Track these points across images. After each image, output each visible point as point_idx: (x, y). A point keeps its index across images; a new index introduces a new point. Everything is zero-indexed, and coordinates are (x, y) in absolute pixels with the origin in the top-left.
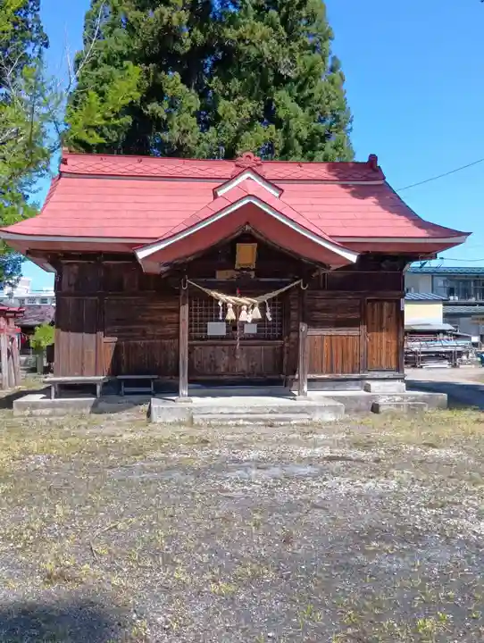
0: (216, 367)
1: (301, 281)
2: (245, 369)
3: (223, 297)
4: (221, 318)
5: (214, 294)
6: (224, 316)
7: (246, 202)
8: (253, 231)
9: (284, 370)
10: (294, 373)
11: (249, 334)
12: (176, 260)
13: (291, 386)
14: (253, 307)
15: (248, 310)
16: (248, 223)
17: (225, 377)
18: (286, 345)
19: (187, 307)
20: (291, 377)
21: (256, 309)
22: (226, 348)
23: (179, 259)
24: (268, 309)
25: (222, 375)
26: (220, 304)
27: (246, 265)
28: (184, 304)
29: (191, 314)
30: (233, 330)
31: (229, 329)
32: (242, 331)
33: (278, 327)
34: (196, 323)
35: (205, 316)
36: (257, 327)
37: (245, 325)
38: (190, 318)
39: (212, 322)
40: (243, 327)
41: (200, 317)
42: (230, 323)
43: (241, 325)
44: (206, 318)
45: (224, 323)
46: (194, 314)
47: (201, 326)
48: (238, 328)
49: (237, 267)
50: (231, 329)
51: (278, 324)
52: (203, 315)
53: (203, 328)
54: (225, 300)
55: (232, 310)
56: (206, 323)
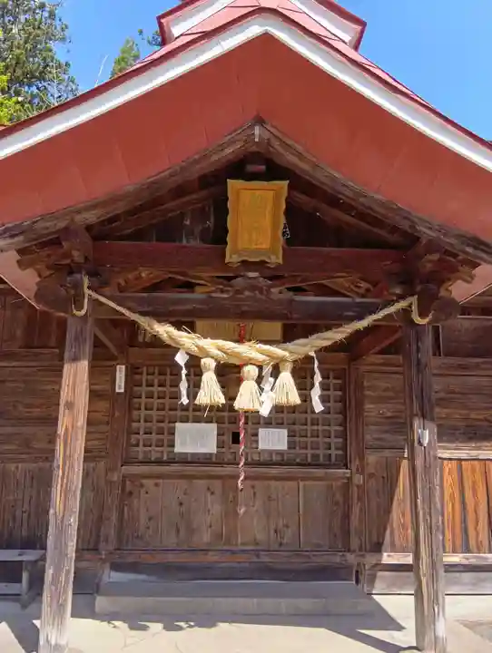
0: (191, 531)
1: (414, 299)
2: (260, 536)
3: (188, 341)
4: (185, 400)
5: (164, 331)
6: (193, 394)
7: (253, 30)
8: (276, 144)
9: (355, 543)
10: (378, 548)
11: (270, 452)
12: (43, 218)
13: (372, 580)
14: (276, 372)
15: (259, 380)
16: (260, 121)
17: (212, 557)
18: (358, 479)
19: (84, 365)
20: (370, 559)
21: (286, 377)
22: (217, 484)
23: (52, 216)
24: (318, 378)
25: (206, 551)
26: (181, 359)
27: (258, 251)
28: (75, 359)
29: (140, 404)
30: (233, 442)
31: (225, 438)
32: (254, 446)
33: (336, 437)
34: (148, 424)
35: (170, 410)
36: (288, 436)
37: (260, 430)
38: (135, 413)
39: (187, 422)
40: (256, 435)
41: (158, 410)
42: (226, 425)
43: (253, 431)
44: (172, 413)
45: (214, 426)
46: (146, 404)
47: (160, 432)
48: (242, 436)
49: (231, 257)
50: (228, 438)
51: (335, 431)
52: (167, 407)
53: (165, 437)
54: (196, 349)
55: (214, 377)
56: (172, 425)
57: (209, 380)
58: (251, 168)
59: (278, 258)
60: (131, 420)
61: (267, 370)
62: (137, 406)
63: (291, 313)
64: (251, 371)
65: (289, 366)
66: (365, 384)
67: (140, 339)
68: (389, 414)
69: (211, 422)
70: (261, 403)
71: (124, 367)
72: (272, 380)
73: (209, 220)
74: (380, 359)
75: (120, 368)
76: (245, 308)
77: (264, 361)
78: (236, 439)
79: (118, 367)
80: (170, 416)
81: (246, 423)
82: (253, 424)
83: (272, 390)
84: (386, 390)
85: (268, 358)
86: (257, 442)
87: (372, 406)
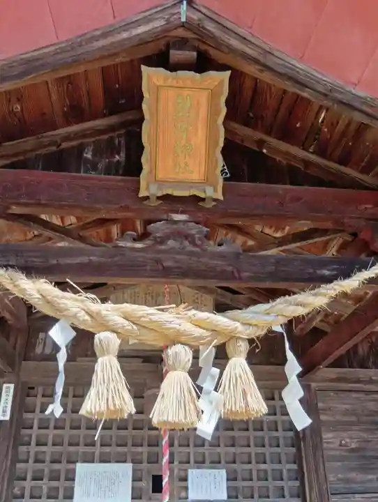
3: (74, 305)
24: (293, 367)
26: (59, 334)
29: (30, 436)
30: (154, 491)
31: (143, 484)
32: (183, 494)
33: (290, 479)
34: (40, 466)
35: (70, 444)
36: (228, 480)
37: (190, 471)
38: (23, 449)
39: (92, 461)
40: (185, 479)
41: (54, 445)
42: (145, 465)
43: (182, 474)
44: (72, 449)
45: (128, 468)
46: (38, 436)
47: (55, 477)
48: (165, 480)
49: (148, 188)
50: (147, 484)
51: (289, 470)
52: (66, 442)
53: (62, 484)
54: (87, 317)
55: (116, 364)
56: (71, 466)
57: (107, 369)
58: (176, 55)
59: (215, 190)
60: (16, 460)
61: (207, 353)
62: (26, 439)
63: (239, 272)
64: (180, 355)
65: (244, 347)
66: (320, 405)
67: (39, 350)
68: (353, 446)
69: (125, 461)
70: (199, 413)
71: (12, 386)
72: (216, 371)
73: (119, 154)
74: (334, 372)
75: (8, 388)
76: (168, 264)
77: (201, 338)
78: (157, 486)
79: (5, 385)
80: (69, 454)
81: (171, 462)
82: (180, 463)
83: (216, 390)
84: (346, 413)
85: (208, 334)
86: (186, 488)
87: (330, 435)
